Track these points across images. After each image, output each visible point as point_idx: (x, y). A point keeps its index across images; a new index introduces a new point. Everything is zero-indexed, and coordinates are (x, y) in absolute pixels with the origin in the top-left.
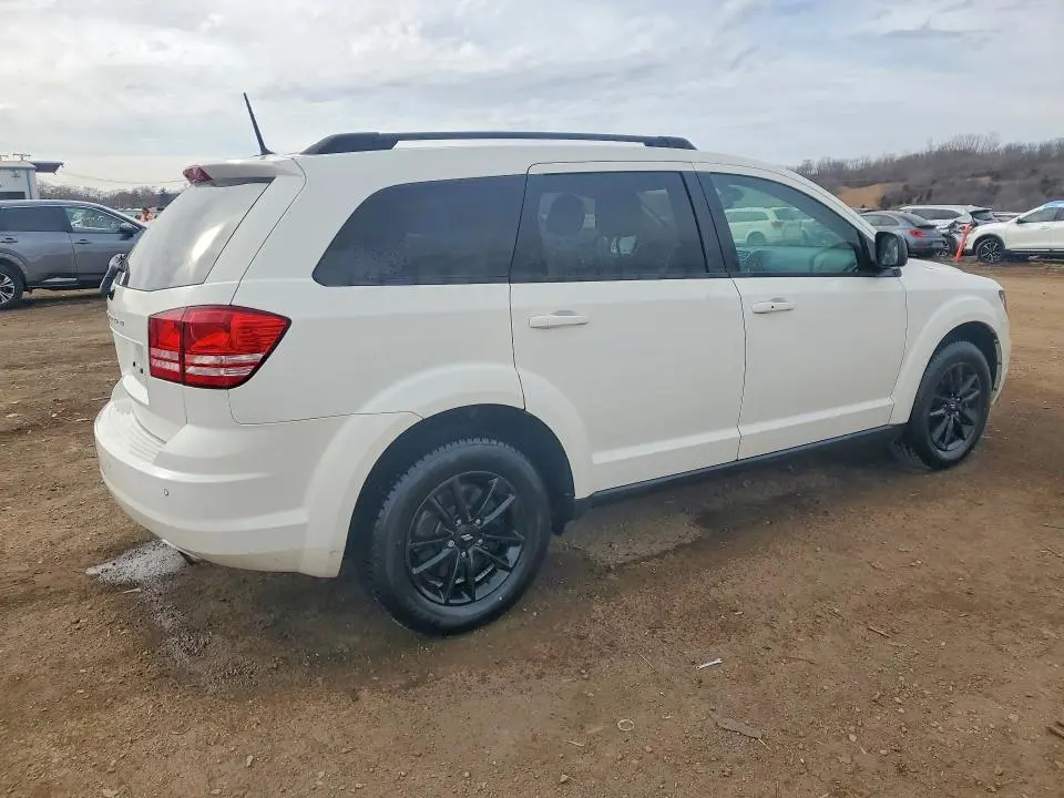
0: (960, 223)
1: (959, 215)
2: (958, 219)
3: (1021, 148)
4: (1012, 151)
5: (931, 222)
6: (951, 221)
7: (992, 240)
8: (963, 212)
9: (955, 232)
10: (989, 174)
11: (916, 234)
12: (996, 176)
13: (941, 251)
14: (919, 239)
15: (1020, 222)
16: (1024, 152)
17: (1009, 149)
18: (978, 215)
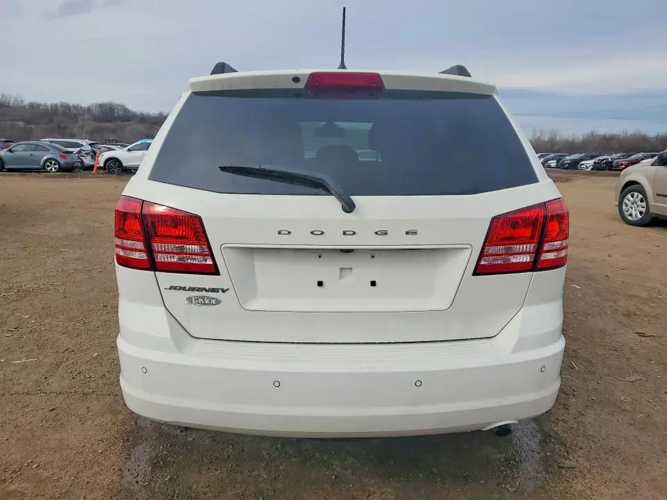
0: (84, 151)
1: (83, 146)
2: (83, 148)
3: (39, 105)
4: (32, 106)
5: (70, 149)
6: (79, 149)
7: (115, 160)
8: (84, 144)
9: (81, 156)
10: (22, 120)
11: (63, 157)
12: (28, 122)
13: (77, 167)
14: (66, 161)
15: (129, 150)
16: (41, 108)
17: (32, 105)
18: (94, 146)
